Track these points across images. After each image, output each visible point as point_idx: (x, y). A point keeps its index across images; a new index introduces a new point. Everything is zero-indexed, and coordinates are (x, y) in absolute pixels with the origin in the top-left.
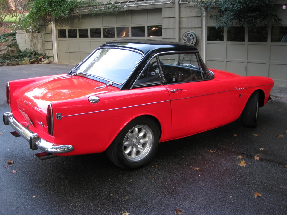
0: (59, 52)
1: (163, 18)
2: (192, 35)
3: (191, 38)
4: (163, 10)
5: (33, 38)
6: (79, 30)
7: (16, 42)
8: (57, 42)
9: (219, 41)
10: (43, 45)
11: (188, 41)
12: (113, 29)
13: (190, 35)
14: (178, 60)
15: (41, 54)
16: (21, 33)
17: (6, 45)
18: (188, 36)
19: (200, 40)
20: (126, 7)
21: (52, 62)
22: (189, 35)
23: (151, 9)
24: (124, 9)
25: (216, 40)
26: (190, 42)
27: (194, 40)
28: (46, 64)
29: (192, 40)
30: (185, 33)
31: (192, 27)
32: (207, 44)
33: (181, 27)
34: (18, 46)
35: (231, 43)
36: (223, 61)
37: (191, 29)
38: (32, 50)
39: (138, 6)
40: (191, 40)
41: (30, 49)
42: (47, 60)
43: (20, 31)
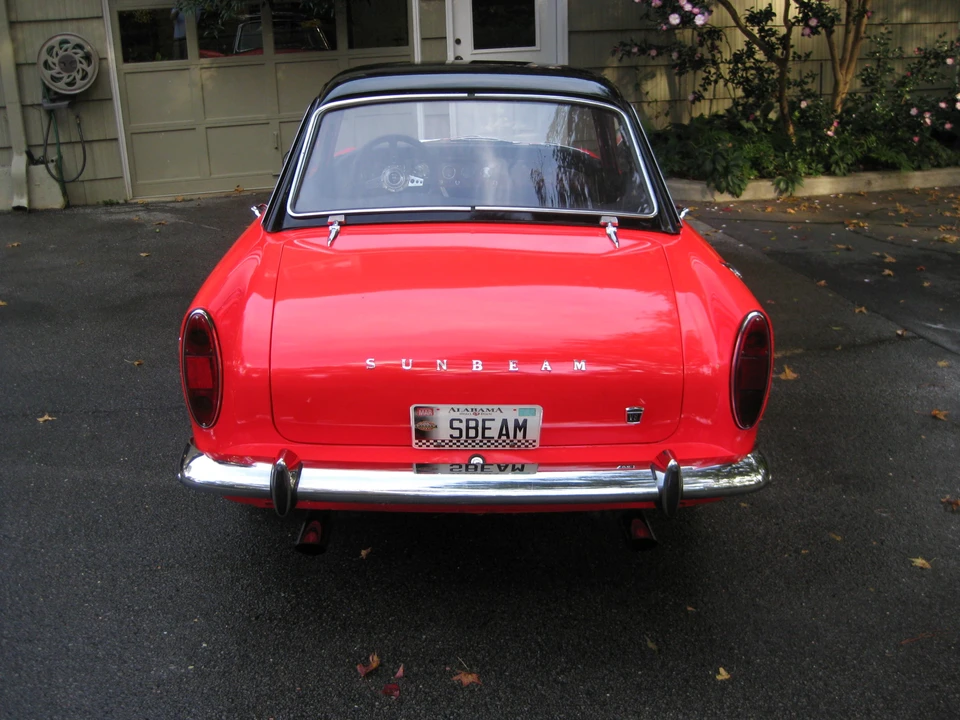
3: (77, 57)
9: (162, 60)
11: (66, 71)
13: (74, 48)
14: (24, 148)
18: (61, 53)
22: (65, 46)
25: (153, 59)
26: (74, 73)
30: (51, 39)
32: (122, 75)
33: (14, 18)
35: (215, 65)
36: (194, 129)
37: (58, 24)
40: (79, 66)
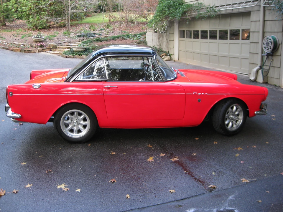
0: (179, 51)
1: (251, 21)
2: (270, 39)
3: (270, 43)
4: (252, 13)
5: (159, 37)
6: (194, 31)
7: (145, 40)
8: (179, 41)
10: (168, 43)
11: (267, 46)
12: (217, 31)
15: (165, 52)
16: (150, 32)
17: (136, 43)
18: (267, 41)
19: (281, 45)
20: (222, 10)
21: (173, 59)
22: (268, 39)
23: (236, 13)
24: (220, 12)
26: (269, 47)
27: (272, 45)
28: (166, 60)
29: (270, 45)
30: (265, 37)
31: (274, 31)
33: (265, 31)
34: (147, 43)
37: (273, 33)
38: (158, 47)
39: (233, 9)
41: (156, 46)
42: (167, 57)
43: (149, 31)
